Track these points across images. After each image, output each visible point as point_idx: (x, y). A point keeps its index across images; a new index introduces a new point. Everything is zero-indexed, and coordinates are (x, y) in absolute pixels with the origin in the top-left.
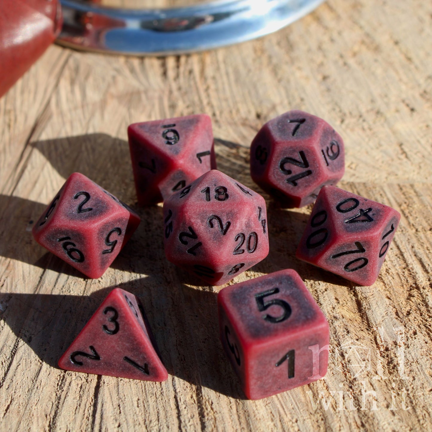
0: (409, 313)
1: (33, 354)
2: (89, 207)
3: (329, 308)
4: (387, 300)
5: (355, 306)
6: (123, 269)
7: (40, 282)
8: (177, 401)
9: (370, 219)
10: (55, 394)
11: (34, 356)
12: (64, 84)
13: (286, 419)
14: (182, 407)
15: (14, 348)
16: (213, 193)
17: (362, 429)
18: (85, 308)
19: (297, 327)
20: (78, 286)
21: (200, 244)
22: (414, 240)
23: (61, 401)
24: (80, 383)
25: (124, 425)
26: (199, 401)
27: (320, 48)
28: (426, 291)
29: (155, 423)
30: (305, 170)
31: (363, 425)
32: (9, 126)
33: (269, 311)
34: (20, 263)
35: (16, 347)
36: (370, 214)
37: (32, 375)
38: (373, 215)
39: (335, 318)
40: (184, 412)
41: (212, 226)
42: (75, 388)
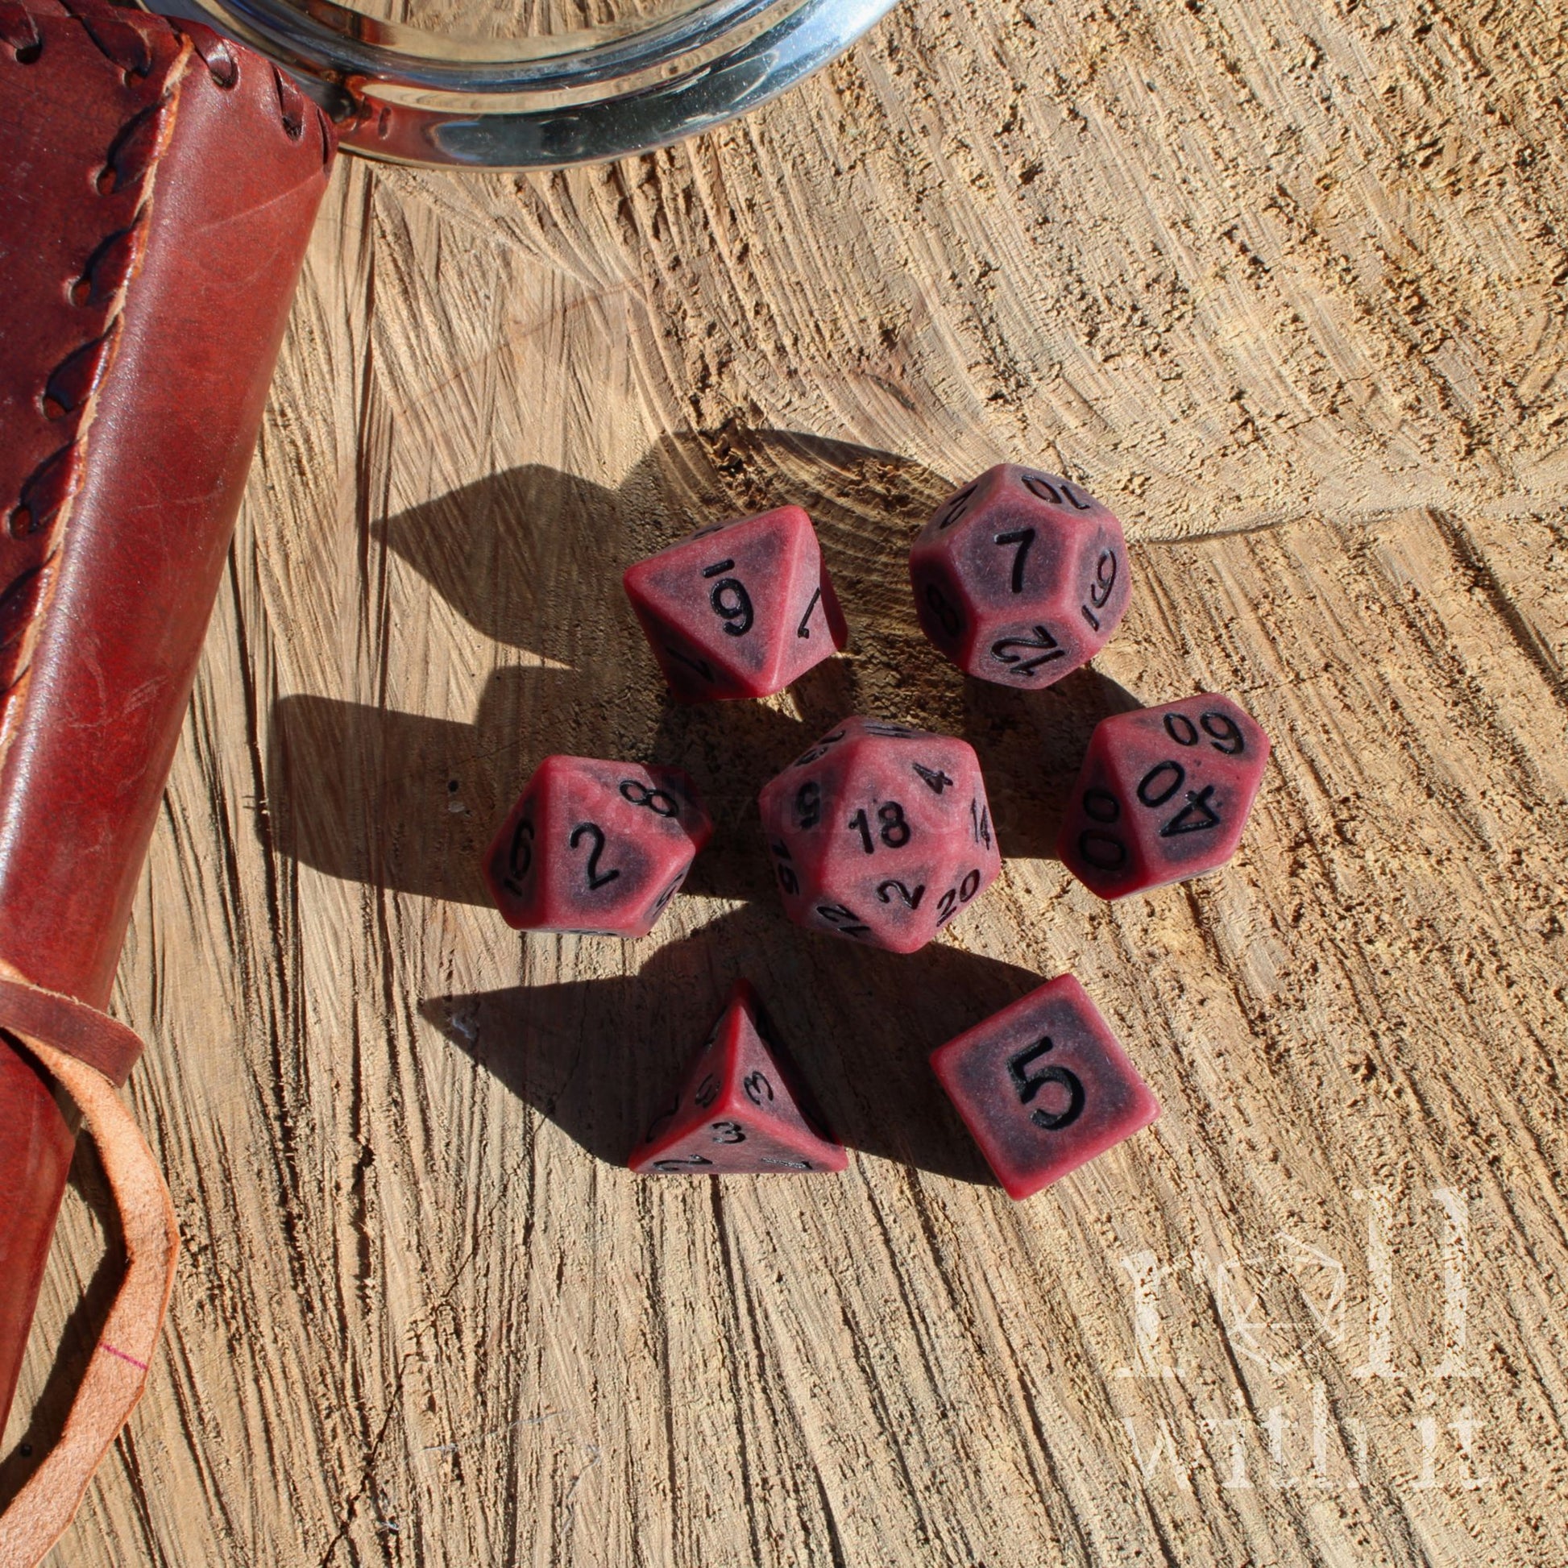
0: (1298, 917)
1: (569, 1142)
2: (611, 867)
3: (1136, 933)
4: (1250, 890)
5: (1188, 911)
7: (524, 951)
8: (875, 1206)
9: (1213, 820)
10: (638, 1226)
11: (572, 1147)
13: (1090, 1218)
14: (889, 1220)
15: (526, 1133)
16: (876, 828)
17: (1232, 1217)
18: (639, 1007)
19: (1100, 1134)
20: (608, 951)
22: (1294, 707)
23: (657, 1241)
24: (679, 1191)
25: (790, 1278)
26: (919, 1202)
28: (1328, 848)
29: (845, 1262)
30: (1049, 651)
31: (1233, 1209)
32: (301, 472)
33: (1040, 1100)
34: (467, 907)
35: (529, 1133)
36: (1211, 803)
37: (583, 1190)
38: (1219, 805)
39: (1151, 955)
40: (895, 1232)
41: (886, 899)
42: (673, 1206)
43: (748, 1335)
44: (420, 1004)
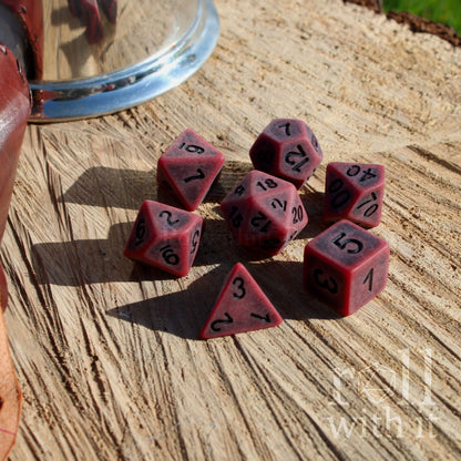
0: (411, 236)
1: (175, 337)
2: (175, 220)
4: (392, 232)
6: (199, 265)
7: (142, 291)
8: (297, 333)
9: (374, 176)
10: (209, 356)
11: (177, 339)
12: (50, 151)
13: (376, 321)
14: (303, 336)
16: (265, 184)
17: (426, 311)
18: (190, 298)
19: (372, 252)
20: (174, 285)
21: (270, 222)
23: (218, 359)
24: (222, 344)
25: (271, 358)
26: (313, 329)
27: (234, 79)
28: (412, 220)
29: (291, 351)
30: (304, 158)
31: (426, 309)
32: (29, 194)
33: (347, 247)
34: (118, 283)
35: (158, 337)
36: (372, 172)
37: (184, 349)
38: (374, 172)
40: (307, 338)
41: (275, 207)
42: (220, 348)
43: (263, 379)
44: (106, 312)
